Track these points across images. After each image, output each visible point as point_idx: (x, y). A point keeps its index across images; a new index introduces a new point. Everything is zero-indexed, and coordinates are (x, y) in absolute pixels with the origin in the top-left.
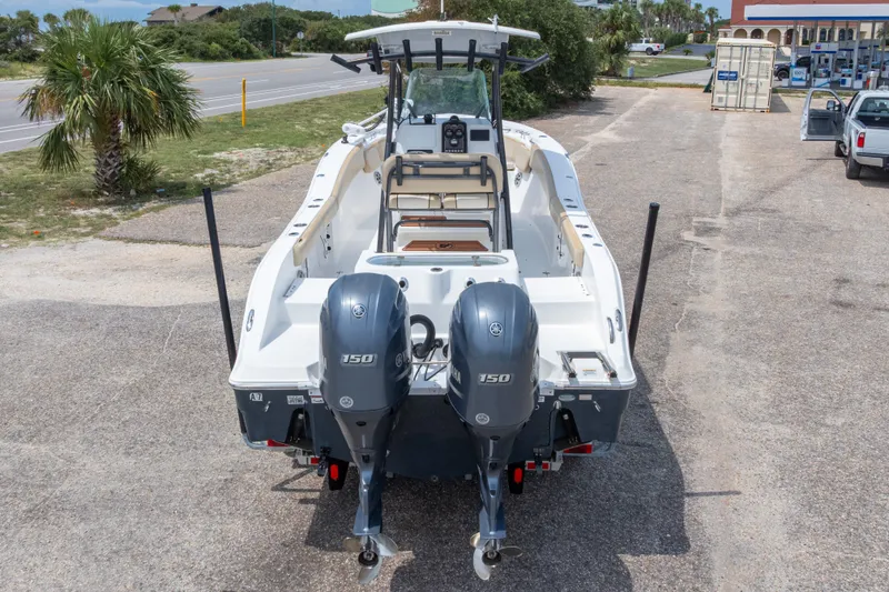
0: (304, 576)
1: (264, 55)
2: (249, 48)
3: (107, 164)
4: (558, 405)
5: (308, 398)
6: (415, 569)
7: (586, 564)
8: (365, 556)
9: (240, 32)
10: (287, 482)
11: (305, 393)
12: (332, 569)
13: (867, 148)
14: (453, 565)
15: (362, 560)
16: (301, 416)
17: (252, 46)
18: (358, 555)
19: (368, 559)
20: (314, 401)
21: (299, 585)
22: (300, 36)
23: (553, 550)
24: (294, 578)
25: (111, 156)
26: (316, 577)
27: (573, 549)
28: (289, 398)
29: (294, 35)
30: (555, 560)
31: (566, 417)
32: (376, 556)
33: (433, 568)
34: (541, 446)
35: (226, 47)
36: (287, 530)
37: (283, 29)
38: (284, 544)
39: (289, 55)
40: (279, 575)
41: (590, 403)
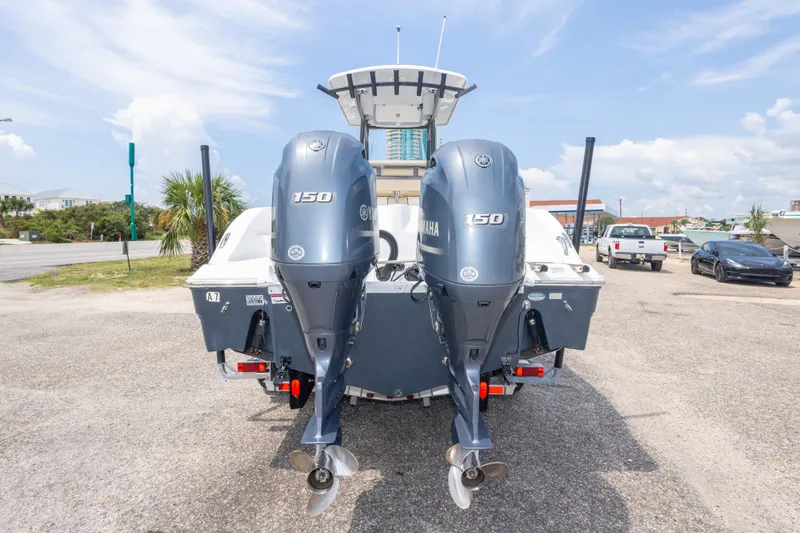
0: (252, 509)
3: (198, 253)
4: (527, 304)
5: (268, 297)
6: (377, 497)
7: (562, 490)
8: (317, 476)
10: (260, 414)
11: (263, 291)
12: (285, 500)
13: (621, 249)
14: (419, 493)
15: (313, 482)
16: (262, 323)
18: (307, 475)
19: (319, 480)
20: (274, 301)
21: (243, 520)
23: (521, 476)
24: (240, 512)
25: (201, 248)
26: (266, 509)
27: (541, 474)
28: (248, 298)
30: (526, 486)
31: (532, 322)
32: (331, 476)
33: (397, 497)
34: (508, 354)
36: (247, 458)
38: (239, 473)
40: (223, 508)
41: (561, 302)
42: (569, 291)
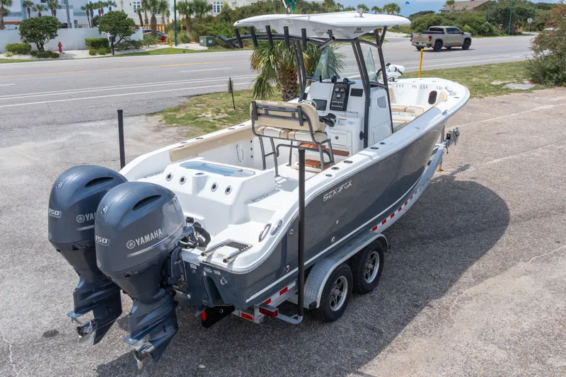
1: (501, 34)
2: (490, 29)
3: (287, 96)
4: (205, 273)
9: (487, 17)
17: (494, 28)
22: (530, 20)
29: (526, 20)
35: (475, 28)
37: (518, 16)
39: (520, 34)
41: (220, 277)
42: (223, 272)
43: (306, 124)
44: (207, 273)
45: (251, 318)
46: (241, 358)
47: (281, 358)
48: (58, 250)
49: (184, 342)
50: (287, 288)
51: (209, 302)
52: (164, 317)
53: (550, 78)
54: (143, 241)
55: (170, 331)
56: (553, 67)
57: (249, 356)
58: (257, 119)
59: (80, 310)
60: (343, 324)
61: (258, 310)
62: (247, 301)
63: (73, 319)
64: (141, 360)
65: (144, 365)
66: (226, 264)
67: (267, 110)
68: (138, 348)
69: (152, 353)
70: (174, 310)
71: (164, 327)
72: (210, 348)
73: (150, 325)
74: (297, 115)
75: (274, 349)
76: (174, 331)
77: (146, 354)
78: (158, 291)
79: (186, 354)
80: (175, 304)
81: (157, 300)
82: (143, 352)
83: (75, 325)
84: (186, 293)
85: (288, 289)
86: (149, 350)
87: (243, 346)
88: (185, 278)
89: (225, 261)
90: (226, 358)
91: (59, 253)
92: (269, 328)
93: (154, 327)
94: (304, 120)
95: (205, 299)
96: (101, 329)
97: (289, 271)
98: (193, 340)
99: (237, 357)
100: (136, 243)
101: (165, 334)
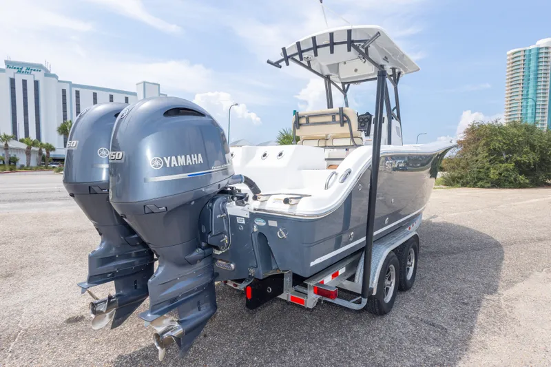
4: (255, 228)
41: (276, 229)
42: (281, 219)
43: (346, 125)
44: (258, 227)
45: (302, 301)
46: (291, 352)
47: (339, 354)
48: (72, 195)
49: (222, 331)
50: (338, 273)
51: (258, 271)
52: (199, 289)
53: (458, 182)
54: (174, 163)
55: (205, 310)
56: (460, 175)
57: (300, 350)
58: (298, 128)
59: (95, 279)
60: (397, 317)
61: (312, 291)
62: (312, 264)
63: (84, 290)
64: (162, 348)
65: (166, 356)
66: (288, 206)
67: (307, 118)
68: (159, 330)
69: (178, 339)
70: (212, 282)
71: (199, 303)
72: (252, 338)
73: (180, 298)
74: (338, 118)
75: (328, 342)
76: (212, 311)
77: (170, 340)
78: (192, 250)
79: (224, 345)
80: (215, 276)
81: (191, 263)
82: (165, 336)
83: (88, 300)
84: (229, 262)
85: (340, 274)
86: (176, 333)
87: (291, 337)
88: (229, 240)
89: (286, 201)
90: (273, 352)
91: (72, 198)
92: (317, 320)
93: (186, 300)
94: (345, 122)
95: (252, 267)
96: (123, 308)
97: (352, 242)
98: (233, 329)
99: (285, 350)
100: (165, 164)
101: (199, 313)
